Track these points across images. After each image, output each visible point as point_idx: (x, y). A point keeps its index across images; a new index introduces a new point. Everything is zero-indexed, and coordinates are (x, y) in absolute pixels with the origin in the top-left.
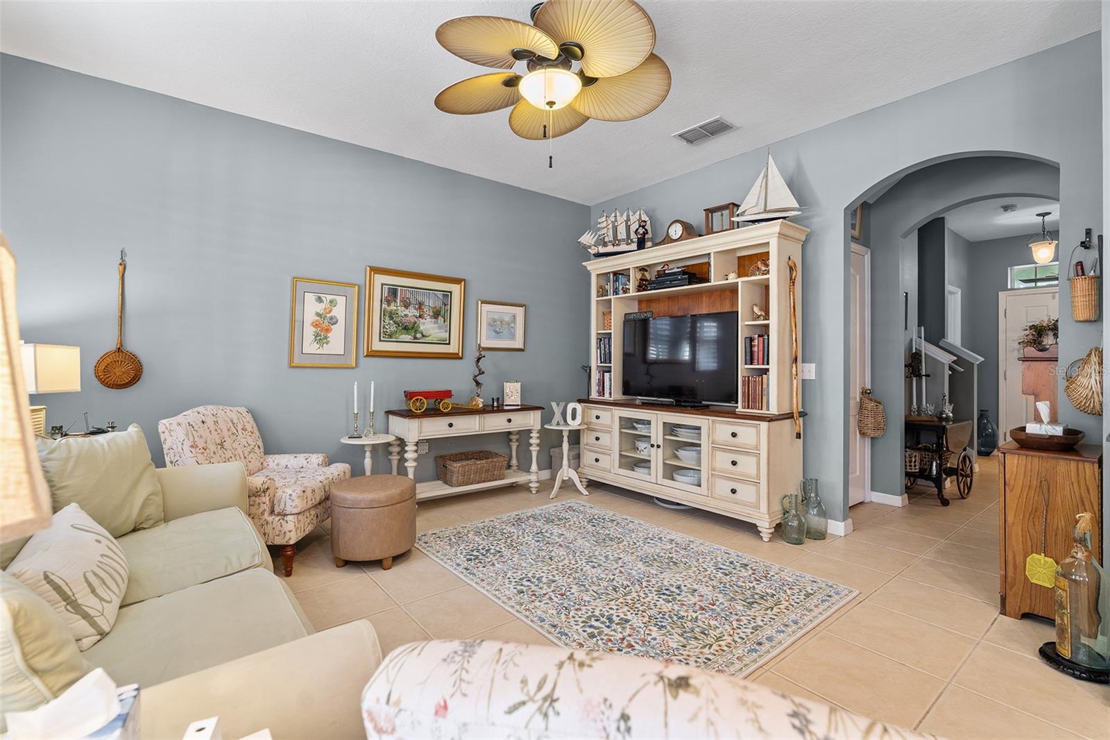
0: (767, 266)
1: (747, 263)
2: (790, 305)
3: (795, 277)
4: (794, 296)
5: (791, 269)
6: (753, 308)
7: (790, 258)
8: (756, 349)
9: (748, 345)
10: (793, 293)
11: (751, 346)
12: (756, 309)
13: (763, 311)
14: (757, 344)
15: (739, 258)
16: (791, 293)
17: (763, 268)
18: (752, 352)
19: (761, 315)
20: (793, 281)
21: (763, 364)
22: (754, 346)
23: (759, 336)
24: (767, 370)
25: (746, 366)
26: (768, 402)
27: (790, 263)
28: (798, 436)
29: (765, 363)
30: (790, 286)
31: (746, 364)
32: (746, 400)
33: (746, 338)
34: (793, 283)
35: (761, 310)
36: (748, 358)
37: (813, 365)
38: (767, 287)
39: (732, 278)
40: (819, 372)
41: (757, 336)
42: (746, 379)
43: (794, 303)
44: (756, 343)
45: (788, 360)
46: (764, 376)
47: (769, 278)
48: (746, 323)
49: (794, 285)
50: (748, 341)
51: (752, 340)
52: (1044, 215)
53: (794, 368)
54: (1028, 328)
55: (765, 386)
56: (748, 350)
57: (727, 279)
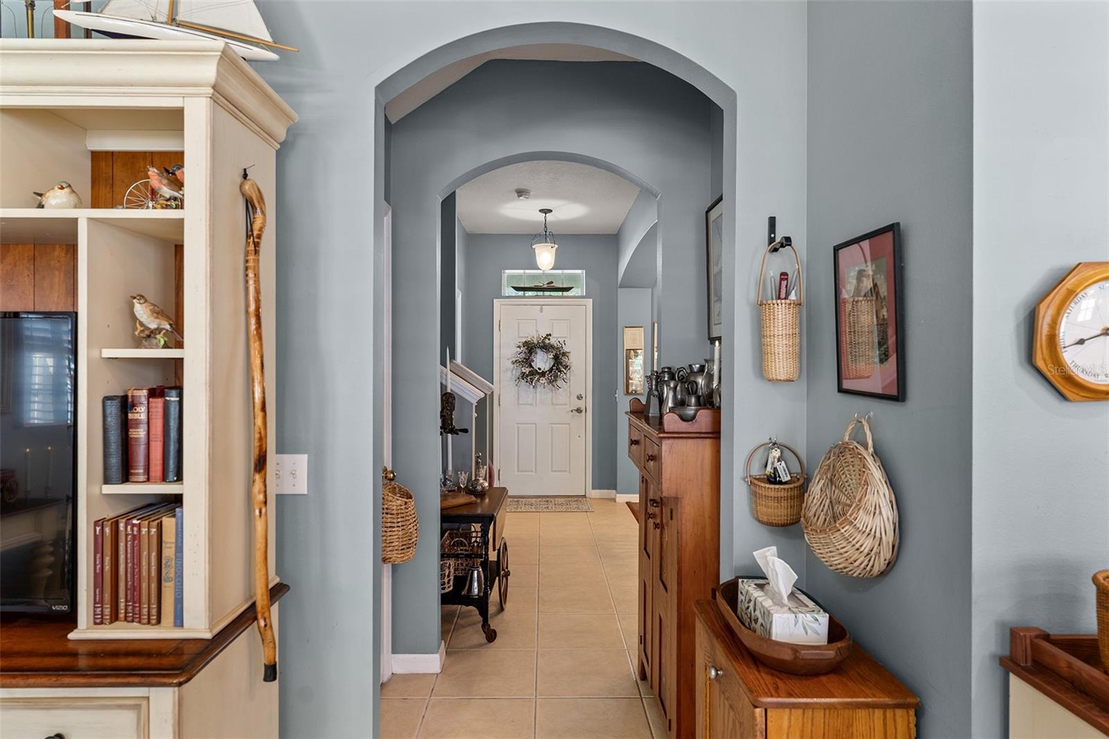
0: (179, 185)
1: (119, 173)
2: (247, 306)
3: (261, 229)
4: (257, 281)
5: (250, 206)
6: (132, 307)
7: (245, 176)
8: (140, 433)
9: (113, 421)
10: (256, 275)
11: (126, 425)
12: (142, 311)
13: (168, 318)
14: (143, 417)
15: (96, 156)
16: (251, 275)
17: (167, 191)
18: (126, 445)
19: (159, 330)
20: (253, 239)
21: (164, 479)
22: (137, 423)
23: (153, 393)
24: (177, 500)
25: (109, 489)
26: (179, 601)
27: (247, 187)
28: (271, 673)
29: (172, 476)
30: (247, 254)
31: (107, 481)
32: (107, 596)
33: (106, 399)
34: (257, 245)
35: (158, 313)
36: (115, 461)
37: (303, 459)
38: (179, 249)
39: (58, 205)
40: (317, 474)
41: (145, 392)
42: (107, 530)
43: (258, 301)
44: (140, 414)
45: (240, 461)
46: (168, 523)
47: (182, 220)
48: (108, 353)
49: (256, 252)
50: (113, 409)
51: (126, 404)
52: (546, 211)
53: (258, 486)
54: (521, 344)
55: (169, 552)
56: (114, 437)
57: (41, 206)
